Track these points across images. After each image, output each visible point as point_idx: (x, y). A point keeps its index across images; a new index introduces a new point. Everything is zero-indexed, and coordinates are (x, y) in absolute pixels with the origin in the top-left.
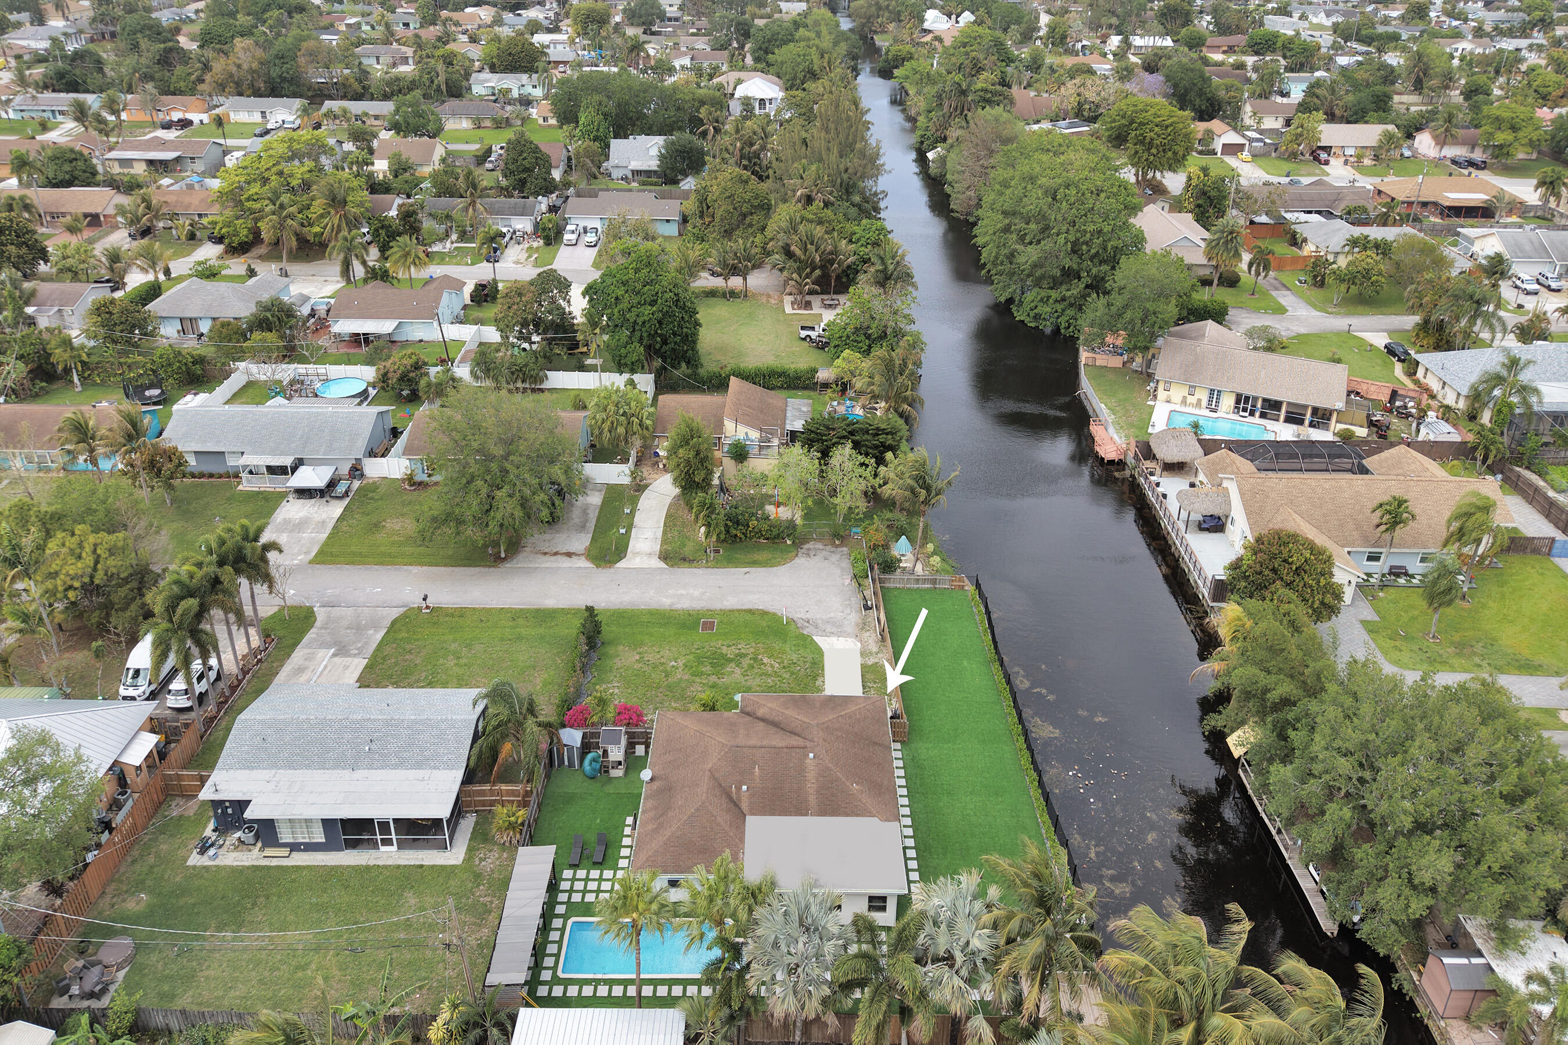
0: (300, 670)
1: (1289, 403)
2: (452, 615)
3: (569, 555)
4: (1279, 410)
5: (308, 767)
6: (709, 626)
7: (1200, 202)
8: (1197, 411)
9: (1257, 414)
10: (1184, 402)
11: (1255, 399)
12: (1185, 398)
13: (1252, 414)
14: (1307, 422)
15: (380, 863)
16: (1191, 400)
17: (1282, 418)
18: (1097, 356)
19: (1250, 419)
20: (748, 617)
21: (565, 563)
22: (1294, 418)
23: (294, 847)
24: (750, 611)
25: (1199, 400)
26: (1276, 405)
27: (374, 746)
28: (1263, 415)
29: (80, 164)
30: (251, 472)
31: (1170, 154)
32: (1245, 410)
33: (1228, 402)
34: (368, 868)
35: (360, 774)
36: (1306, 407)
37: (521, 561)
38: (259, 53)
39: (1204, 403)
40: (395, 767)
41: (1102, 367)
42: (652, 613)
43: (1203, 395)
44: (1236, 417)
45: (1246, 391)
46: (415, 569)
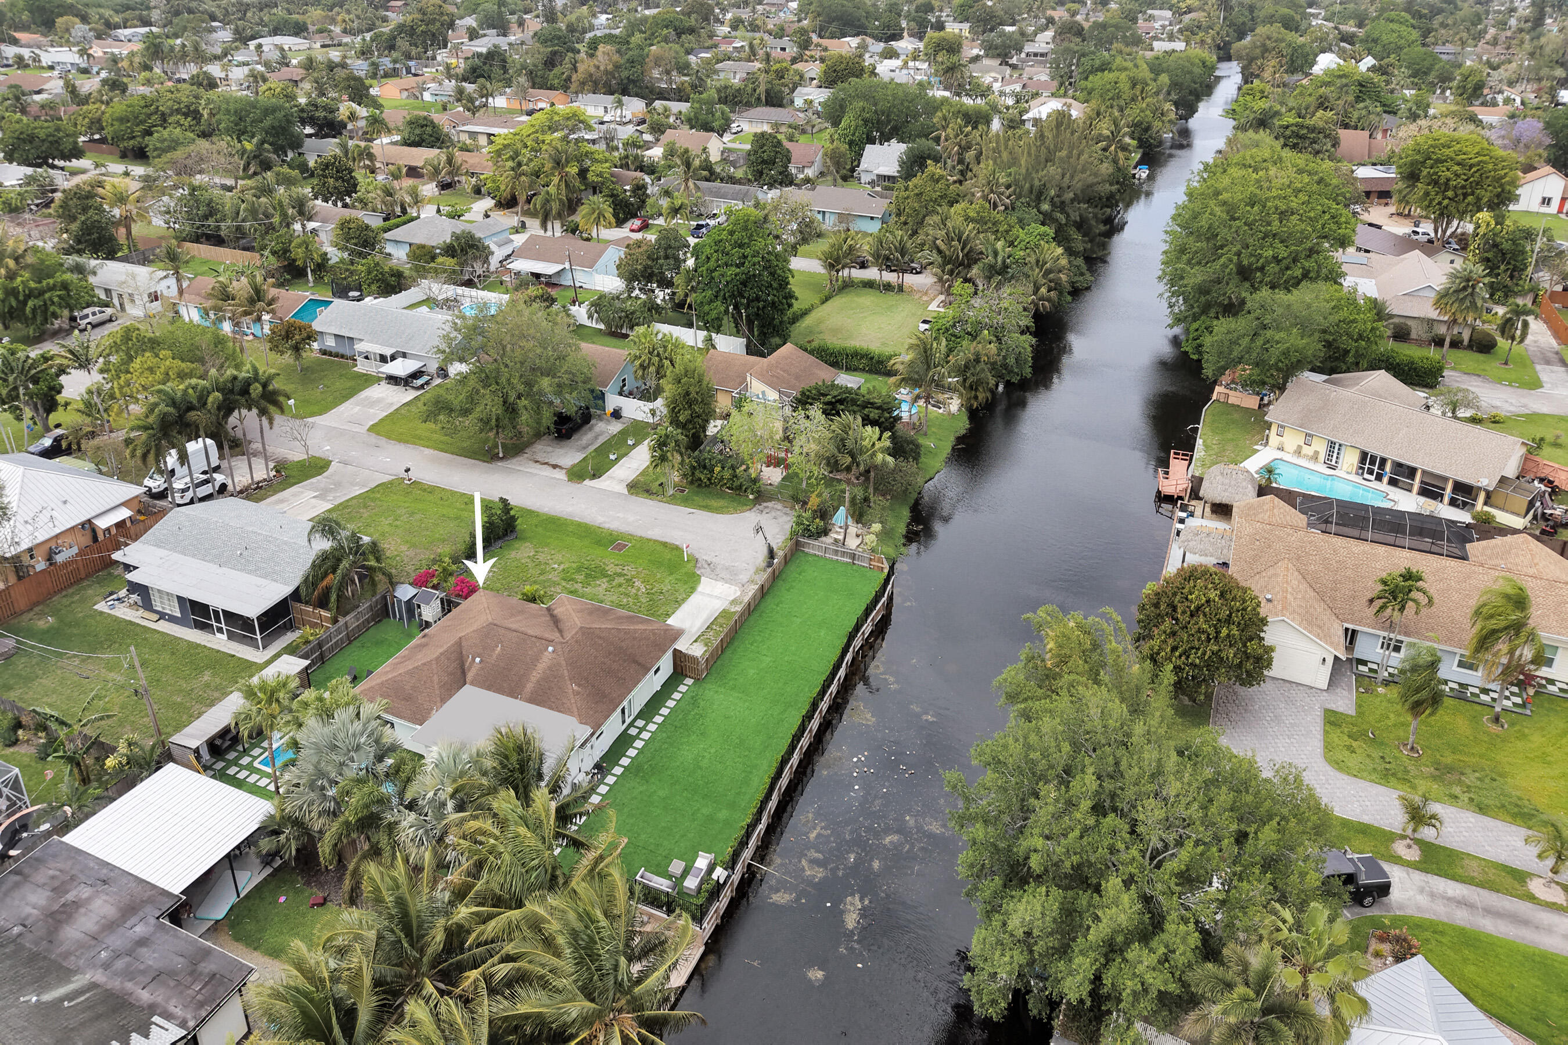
0: (282, 501)
1: (1424, 472)
2: (425, 490)
3: (555, 466)
4: (1413, 478)
5: (194, 556)
6: (620, 547)
7: (1490, 255)
8: (1311, 465)
9: (1385, 479)
10: (1298, 452)
11: (1383, 461)
12: (1300, 447)
13: (1379, 478)
14: (1446, 499)
15: (209, 645)
16: (1308, 451)
17: (1416, 488)
18: (1231, 393)
19: (1376, 485)
20: (659, 548)
21: (548, 472)
22: (1431, 491)
23: (162, 616)
24: (665, 544)
25: (1317, 453)
26: (1411, 472)
27: (245, 553)
28: (1393, 482)
29: (429, 129)
30: (367, 358)
31: (1470, 198)
32: (1371, 472)
33: (1350, 459)
34: (198, 646)
35: (224, 569)
36: (1446, 479)
37: (513, 463)
38: (616, 57)
39: (1322, 457)
40: (249, 572)
41: (1233, 405)
42: (579, 525)
43: (1320, 447)
44: (1359, 479)
45: (1371, 450)
46: (428, 452)
